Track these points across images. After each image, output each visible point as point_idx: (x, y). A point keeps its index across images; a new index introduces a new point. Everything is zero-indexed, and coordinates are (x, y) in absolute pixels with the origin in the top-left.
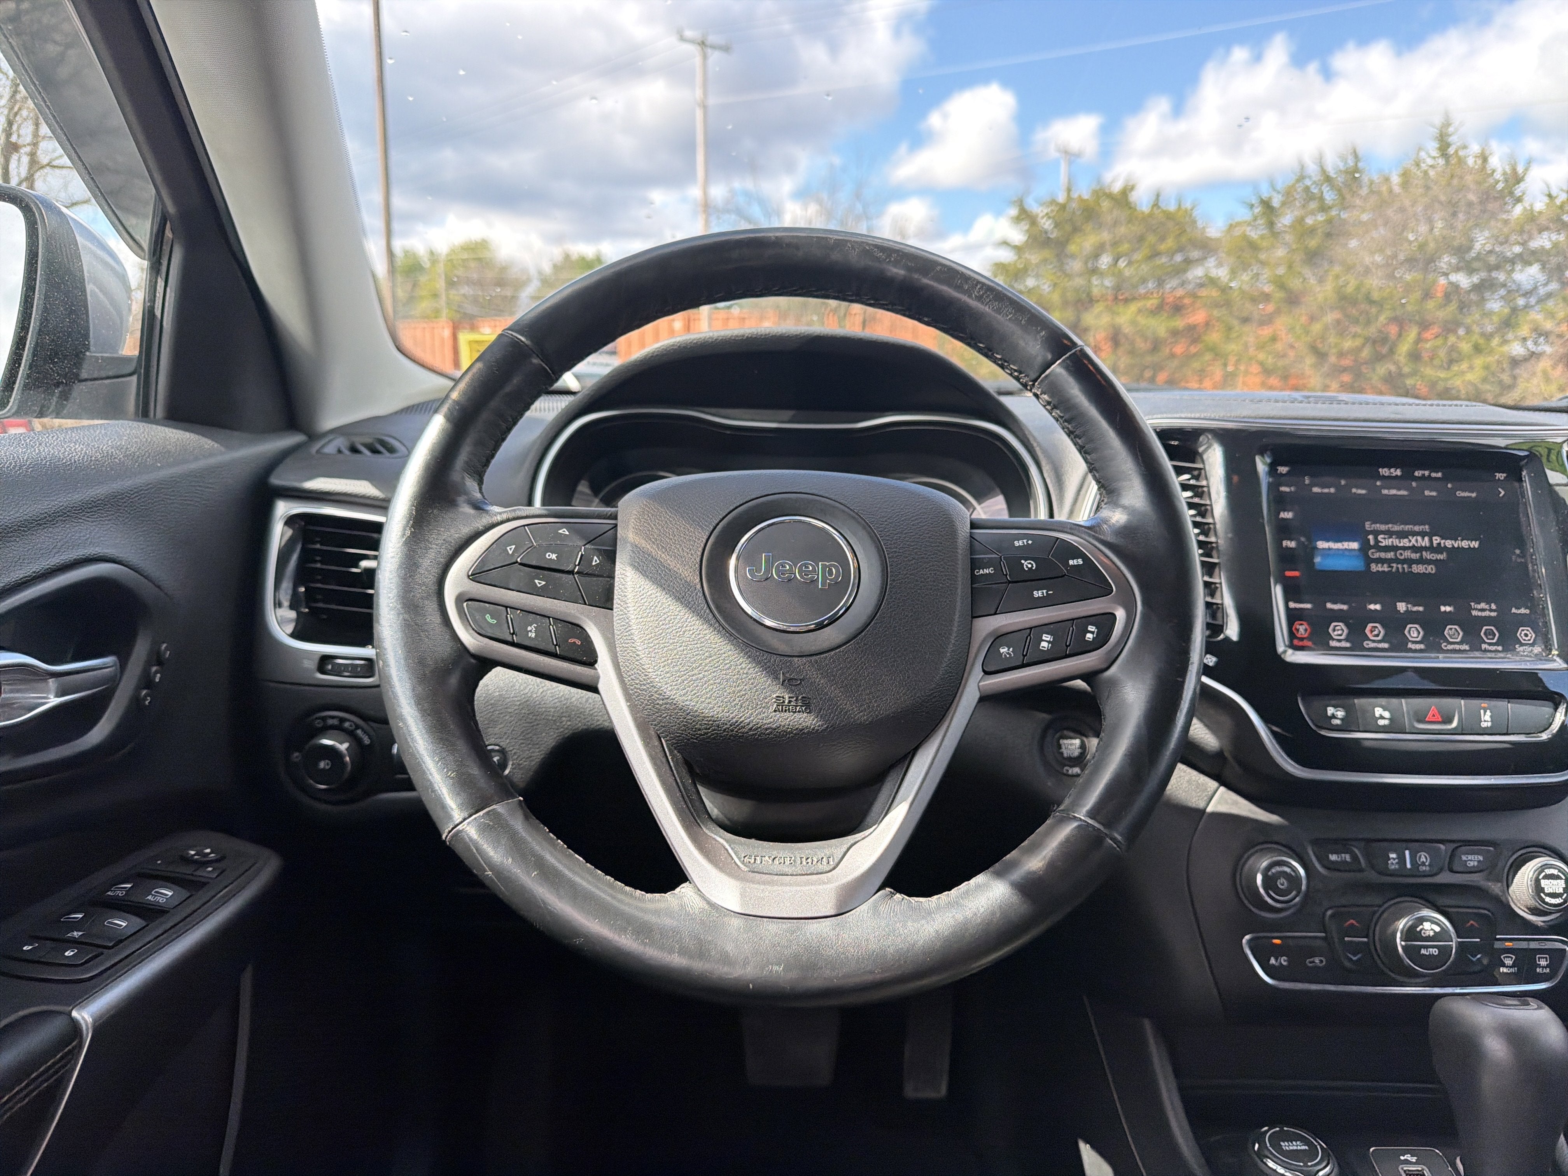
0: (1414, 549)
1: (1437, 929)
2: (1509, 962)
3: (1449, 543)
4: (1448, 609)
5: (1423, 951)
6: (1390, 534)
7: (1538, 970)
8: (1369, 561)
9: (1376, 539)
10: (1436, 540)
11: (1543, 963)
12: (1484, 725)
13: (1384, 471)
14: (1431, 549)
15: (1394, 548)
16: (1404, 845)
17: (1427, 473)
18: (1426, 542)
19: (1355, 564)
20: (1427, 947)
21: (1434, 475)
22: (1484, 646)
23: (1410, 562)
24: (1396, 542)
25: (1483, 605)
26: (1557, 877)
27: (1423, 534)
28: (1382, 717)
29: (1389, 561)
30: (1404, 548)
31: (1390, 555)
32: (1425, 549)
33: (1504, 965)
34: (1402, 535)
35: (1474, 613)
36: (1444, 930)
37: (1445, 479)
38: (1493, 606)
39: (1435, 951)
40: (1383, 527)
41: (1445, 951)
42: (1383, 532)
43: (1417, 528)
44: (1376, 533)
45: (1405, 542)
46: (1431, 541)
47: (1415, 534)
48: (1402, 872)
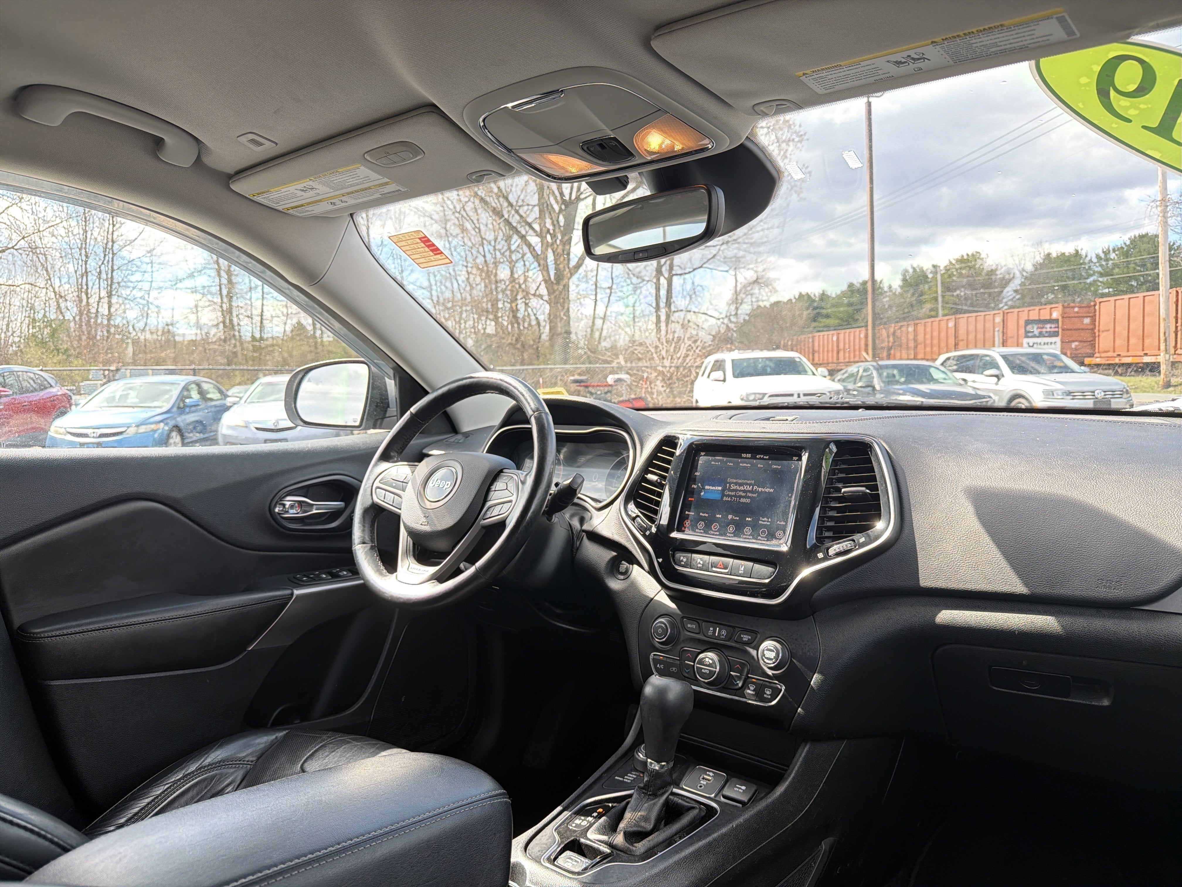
0: (744, 491)
1: (711, 662)
2: (752, 688)
3: (760, 489)
4: (749, 519)
5: (703, 671)
6: (736, 484)
7: (765, 696)
8: (723, 495)
9: (730, 486)
10: (755, 487)
11: (768, 693)
12: (740, 572)
13: (744, 455)
14: (752, 492)
15: (736, 490)
16: (717, 625)
17: (762, 456)
18: (750, 488)
19: (717, 496)
20: (705, 669)
21: (765, 457)
22: (759, 538)
23: (740, 497)
24: (738, 488)
25: (765, 519)
26: (772, 651)
27: (750, 485)
28: (699, 563)
29: (731, 496)
30: (740, 491)
31: (733, 493)
32: (749, 491)
33: (749, 689)
34: (741, 485)
35: (760, 522)
36: (714, 662)
37: (769, 459)
38: (770, 520)
39: (708, 672)
40: (735, 481)
41: (712, 673)
42: (733, 483)
43: (749, 482)
44: (730, 483)
45: (742, 488)
46: (753, 488)
47: (747, 484)
48: (713, 636)
